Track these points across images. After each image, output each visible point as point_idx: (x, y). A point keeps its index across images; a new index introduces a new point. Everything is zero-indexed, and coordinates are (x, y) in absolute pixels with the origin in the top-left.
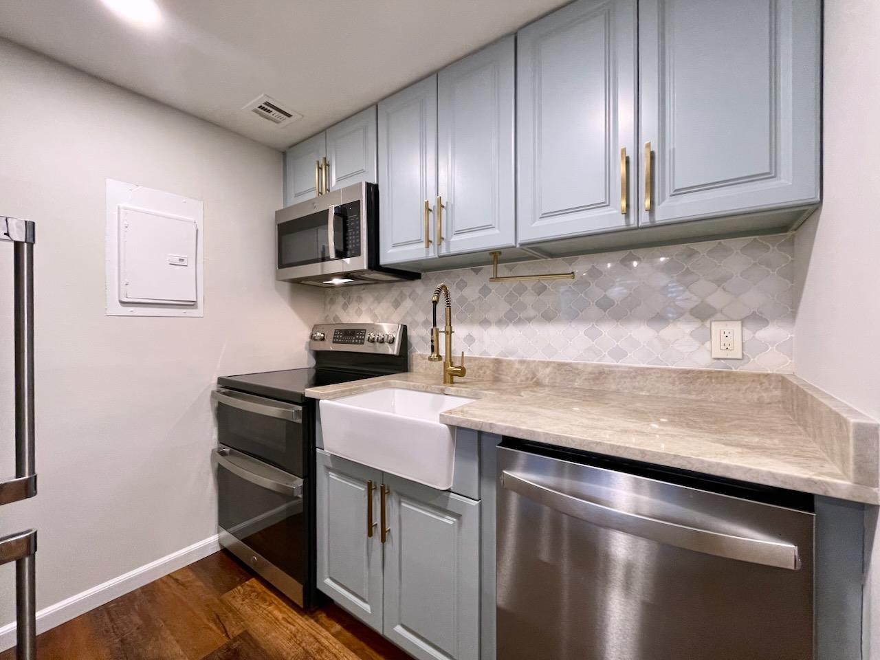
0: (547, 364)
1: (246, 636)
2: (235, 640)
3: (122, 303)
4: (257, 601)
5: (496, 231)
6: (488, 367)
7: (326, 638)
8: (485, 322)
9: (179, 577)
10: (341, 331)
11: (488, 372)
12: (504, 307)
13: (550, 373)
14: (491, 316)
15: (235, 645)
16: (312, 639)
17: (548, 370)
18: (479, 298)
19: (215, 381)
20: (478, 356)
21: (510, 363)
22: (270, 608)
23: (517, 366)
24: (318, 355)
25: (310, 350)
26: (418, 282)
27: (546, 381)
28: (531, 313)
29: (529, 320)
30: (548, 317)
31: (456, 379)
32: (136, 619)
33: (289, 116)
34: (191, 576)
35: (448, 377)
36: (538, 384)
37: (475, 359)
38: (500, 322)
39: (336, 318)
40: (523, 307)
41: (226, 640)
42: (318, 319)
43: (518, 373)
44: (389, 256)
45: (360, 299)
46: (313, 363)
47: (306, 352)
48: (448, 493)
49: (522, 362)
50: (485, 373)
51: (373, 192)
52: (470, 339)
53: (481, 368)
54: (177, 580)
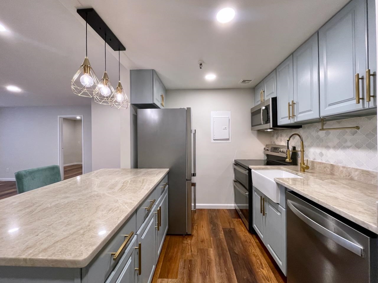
0: (357, 170)
1: (234, 229)
2: (231, 228)
3: (214, 140)
4: (239, 224)
5: (312, 112)
6: (328, 168)
7: (253, 241)
8: (328, 147)
9: (225, 211)
10: (273, 147)
11: (328, 170)
12: (336, 141)
13: (358, 174)
14: (330, 144)
15: (231, 230)
16: (249, 239)
17: (357, 173)
18: (325, 136)
19: (234, 161)
20: (324, 162)
21: (338, 167)
22: (242, 227)
23: (341, 169)
24: (267, 155)
25: (265, 154)
27: (356, 178)
28: (349, 144)
29: (348, 147)
30: (358, 147)
31: (306, 170)
32: (215, 214)
33: (251, 80)
34: (227, 212)
35: (302, 169)
36: (352, 179)
37: (323, 163)
38: (335, 148)
39: (274, 142)
40: (346, 141)
41: (229, 227)
42: (268, 143)
43: (342, 172)
45: (281, 136)
46: (266, 158)
47: (263, 154)
48: (278, 205)
49: (344, 167)
50: (327, 170)
51: (275, 100)
52: (321, 154)
53: (325, 168)
54: (224, 211)
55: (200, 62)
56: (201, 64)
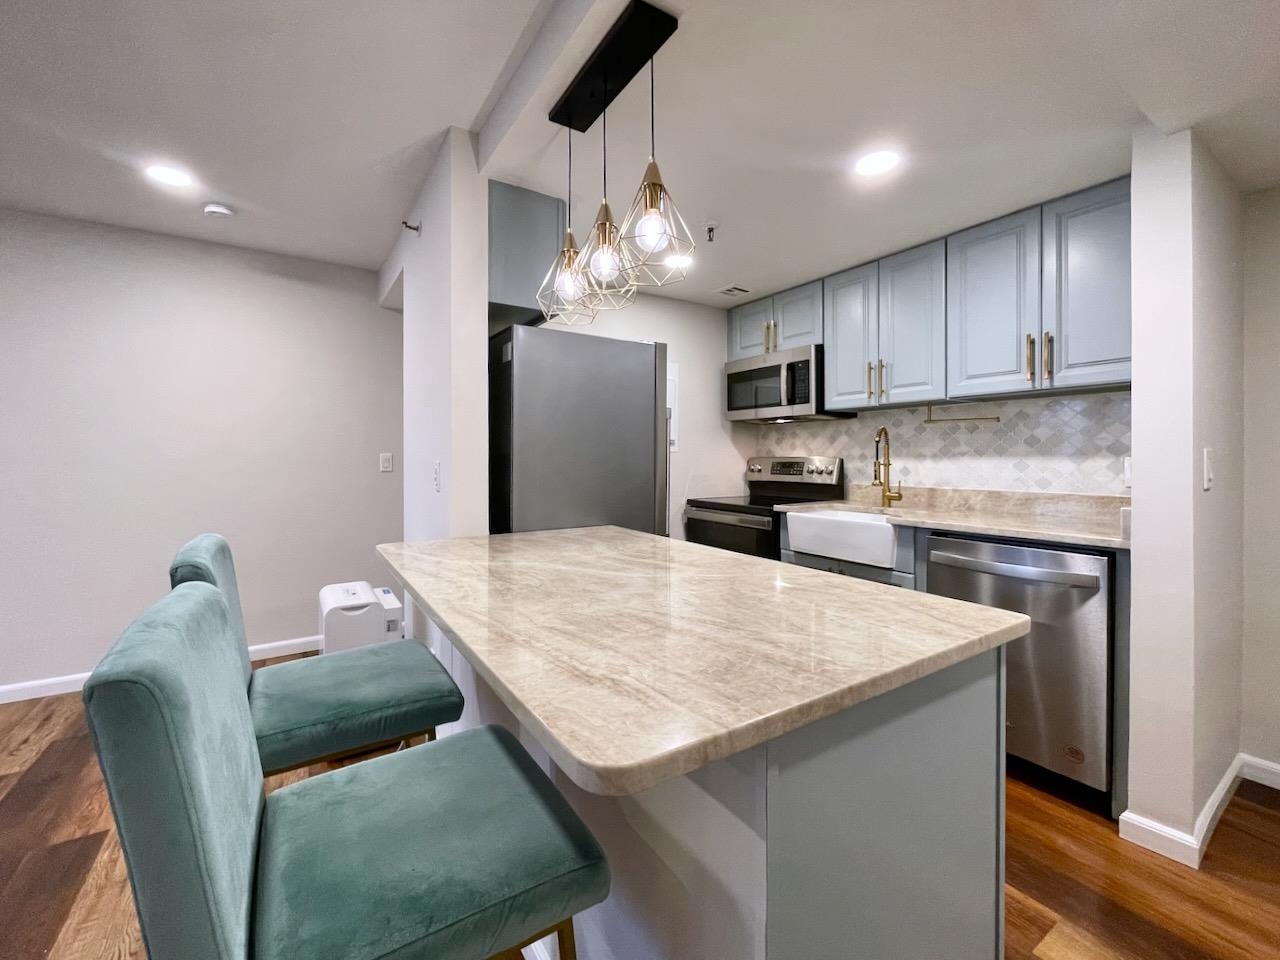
0: (980, 492)
5: (929, 387)
6: (923, 495)
8: (920, 456)
10: (779, 463)
11: (923, 500)
12: (939, 444)
13: (981, 500)
14: (927, 451)
17: (980, 497)
18: (915, 435)
19: (684, 502)
20: (912, 486)
21: (944, 492)
23: (950, 494)
24: (753, 485)
25: (746, 480)
26: (854, 420)
27: (978, 507)
28: (964, 448)
29: (963, 454)
30: (980, 453)
31: (894, 503)
33: (746, 291)
35: (887, 501)
36: (970, 509)
37: (911, 488)
38: (934, 456)
39: (770, 451)
40: (957, 443)
42: (752, 453)
43: (951, 500)
44: (833, 402)
45: (794, 435)
46: (748, 491)
47: (742, 483)
48: (890, 571)
49: (955, 491)
50: (920, 500)
51: (820, 350)
52: (905, 471)
53: (916, 496)
55: (712, 223)
56: (711, 230)
